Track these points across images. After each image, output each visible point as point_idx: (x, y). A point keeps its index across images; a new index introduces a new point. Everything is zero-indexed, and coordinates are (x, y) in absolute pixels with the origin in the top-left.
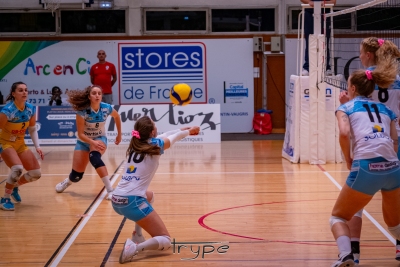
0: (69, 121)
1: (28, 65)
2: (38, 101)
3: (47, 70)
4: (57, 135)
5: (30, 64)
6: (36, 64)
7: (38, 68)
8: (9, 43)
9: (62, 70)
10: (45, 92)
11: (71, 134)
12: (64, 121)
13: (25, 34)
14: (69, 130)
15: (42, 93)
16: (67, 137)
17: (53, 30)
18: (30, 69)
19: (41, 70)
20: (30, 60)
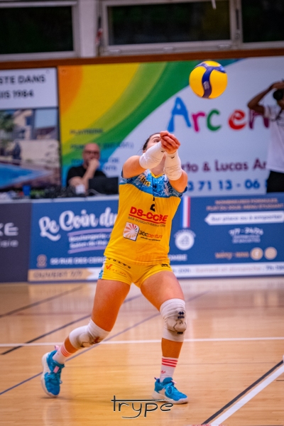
0: (252, 226)
1: (175, 112)
2: (197, 186)
3: (215, 121)
4: (229, 255)
5: (180, 110)
6: (192, 109)
7: (195, 117)
8: (134, 68)
9: (246, 120)
10: (212, 166)
11: (257, 253)
12: (242, 227)
13: (167, 48)
14: (253, 245)
15: (206, 168)
16: (250, 260)
17: (226, 36)
18: (179, 120)
19: (202, 121)
20: (179, 101)
